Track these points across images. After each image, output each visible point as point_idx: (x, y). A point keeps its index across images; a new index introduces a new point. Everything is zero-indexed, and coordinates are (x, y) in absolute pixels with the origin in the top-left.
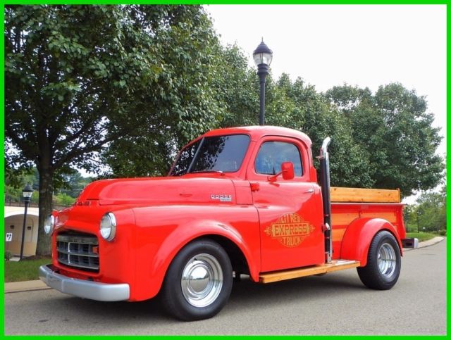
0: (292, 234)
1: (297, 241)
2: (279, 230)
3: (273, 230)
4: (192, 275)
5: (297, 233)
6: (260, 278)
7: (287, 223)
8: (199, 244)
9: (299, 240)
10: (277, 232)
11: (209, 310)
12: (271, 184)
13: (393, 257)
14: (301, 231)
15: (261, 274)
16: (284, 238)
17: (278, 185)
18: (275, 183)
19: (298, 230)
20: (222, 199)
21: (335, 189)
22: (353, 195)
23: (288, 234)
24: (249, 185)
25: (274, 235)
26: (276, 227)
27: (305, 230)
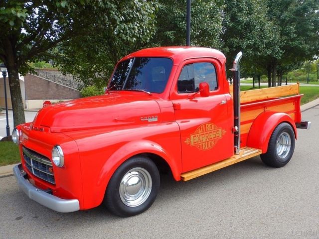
0: (208, 140)
1: (211, 144)
2: (197, 139)
3: (192, 141)
4: (128, 183)
5: (211, 138)
6: (181, 177)
7: (203, 132)
8: (132, 161)
9: (213, 143)
10: (195, 141)
11: (142, 208)
12: (191, 100)
13: (289, 142)
14: (214, 136)
15: (182, 174)
16: (201, 144)
17: (196, 101)
18: (194, 99)
19: (212, 136)
20: (150, 120)
21: (245, 93)
22: (260, 95)
23: (204, 140)
24: (172, 105)
25: (192, 144)
26: (194, 137)
27: (218, 135)
